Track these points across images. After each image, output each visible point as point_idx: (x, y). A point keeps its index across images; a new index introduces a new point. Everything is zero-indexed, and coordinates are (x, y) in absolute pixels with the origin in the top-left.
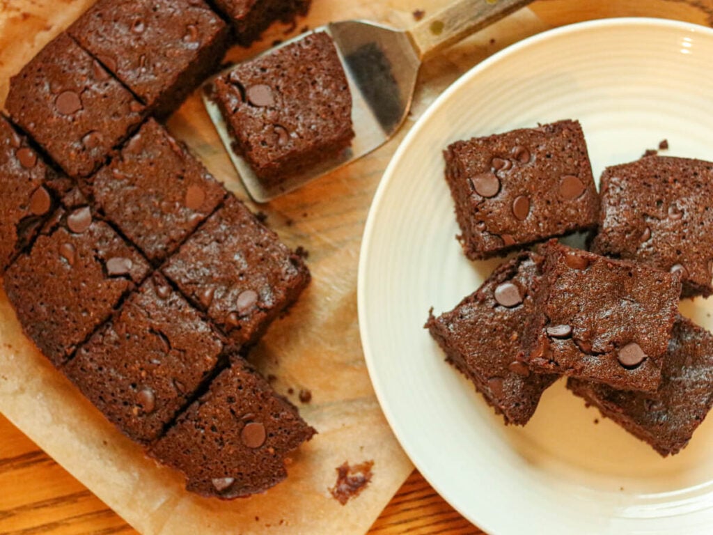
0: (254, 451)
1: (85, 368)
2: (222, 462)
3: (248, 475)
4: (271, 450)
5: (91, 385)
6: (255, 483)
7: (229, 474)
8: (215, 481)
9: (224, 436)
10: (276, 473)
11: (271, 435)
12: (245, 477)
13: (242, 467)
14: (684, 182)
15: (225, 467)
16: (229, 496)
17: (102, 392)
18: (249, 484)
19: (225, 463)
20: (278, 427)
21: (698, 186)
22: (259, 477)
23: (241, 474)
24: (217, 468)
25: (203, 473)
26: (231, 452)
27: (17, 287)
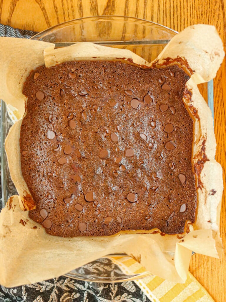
0: (36, 92)
1: (96, 68)
2: (41, 81)
3: (32, 84)
4: (32, 96)
5: (91, 65)
6: (29, 84)
7: (37, 80)
8: (38, 74)
9: (47, 88)
10: (26, 91)
11: (36, 100)
12: (32, 83)
13: (35, 85)
14: (29, 164)
15: (40, 80)
16: (32, 74)
17: (86, 66)
18: (29, 82)
19: (40, 82)
20: (36, 103)
21: (30, 159)
22: (29, 86)
23: (34, 83)
24: (41, 78)
25: (43, 74)
26: (41, 86)
27: (134, 71)
